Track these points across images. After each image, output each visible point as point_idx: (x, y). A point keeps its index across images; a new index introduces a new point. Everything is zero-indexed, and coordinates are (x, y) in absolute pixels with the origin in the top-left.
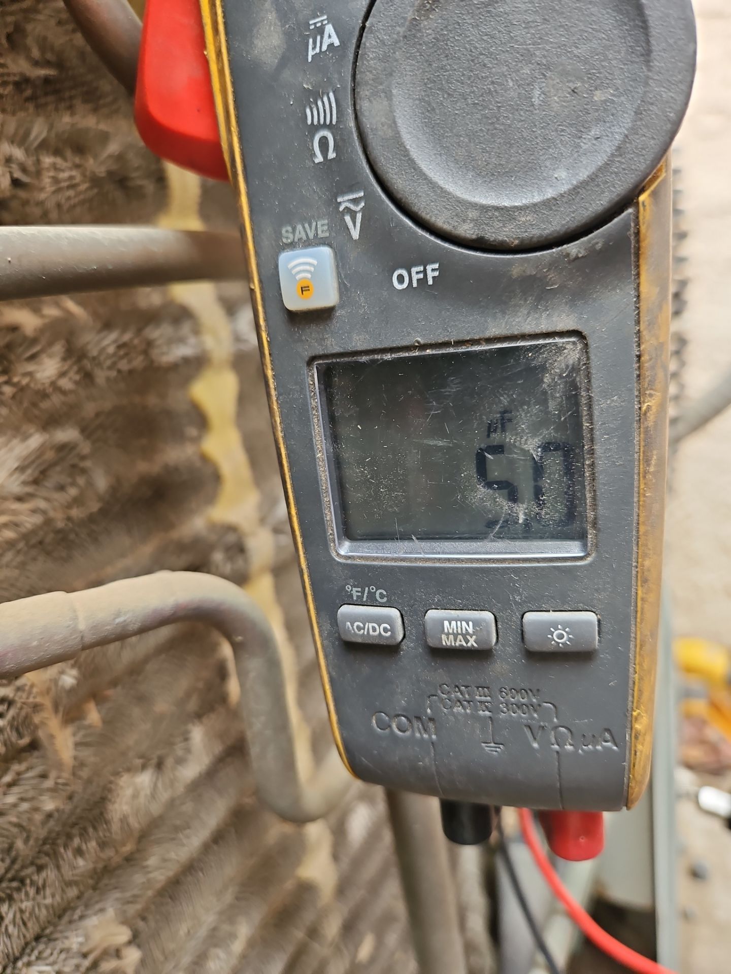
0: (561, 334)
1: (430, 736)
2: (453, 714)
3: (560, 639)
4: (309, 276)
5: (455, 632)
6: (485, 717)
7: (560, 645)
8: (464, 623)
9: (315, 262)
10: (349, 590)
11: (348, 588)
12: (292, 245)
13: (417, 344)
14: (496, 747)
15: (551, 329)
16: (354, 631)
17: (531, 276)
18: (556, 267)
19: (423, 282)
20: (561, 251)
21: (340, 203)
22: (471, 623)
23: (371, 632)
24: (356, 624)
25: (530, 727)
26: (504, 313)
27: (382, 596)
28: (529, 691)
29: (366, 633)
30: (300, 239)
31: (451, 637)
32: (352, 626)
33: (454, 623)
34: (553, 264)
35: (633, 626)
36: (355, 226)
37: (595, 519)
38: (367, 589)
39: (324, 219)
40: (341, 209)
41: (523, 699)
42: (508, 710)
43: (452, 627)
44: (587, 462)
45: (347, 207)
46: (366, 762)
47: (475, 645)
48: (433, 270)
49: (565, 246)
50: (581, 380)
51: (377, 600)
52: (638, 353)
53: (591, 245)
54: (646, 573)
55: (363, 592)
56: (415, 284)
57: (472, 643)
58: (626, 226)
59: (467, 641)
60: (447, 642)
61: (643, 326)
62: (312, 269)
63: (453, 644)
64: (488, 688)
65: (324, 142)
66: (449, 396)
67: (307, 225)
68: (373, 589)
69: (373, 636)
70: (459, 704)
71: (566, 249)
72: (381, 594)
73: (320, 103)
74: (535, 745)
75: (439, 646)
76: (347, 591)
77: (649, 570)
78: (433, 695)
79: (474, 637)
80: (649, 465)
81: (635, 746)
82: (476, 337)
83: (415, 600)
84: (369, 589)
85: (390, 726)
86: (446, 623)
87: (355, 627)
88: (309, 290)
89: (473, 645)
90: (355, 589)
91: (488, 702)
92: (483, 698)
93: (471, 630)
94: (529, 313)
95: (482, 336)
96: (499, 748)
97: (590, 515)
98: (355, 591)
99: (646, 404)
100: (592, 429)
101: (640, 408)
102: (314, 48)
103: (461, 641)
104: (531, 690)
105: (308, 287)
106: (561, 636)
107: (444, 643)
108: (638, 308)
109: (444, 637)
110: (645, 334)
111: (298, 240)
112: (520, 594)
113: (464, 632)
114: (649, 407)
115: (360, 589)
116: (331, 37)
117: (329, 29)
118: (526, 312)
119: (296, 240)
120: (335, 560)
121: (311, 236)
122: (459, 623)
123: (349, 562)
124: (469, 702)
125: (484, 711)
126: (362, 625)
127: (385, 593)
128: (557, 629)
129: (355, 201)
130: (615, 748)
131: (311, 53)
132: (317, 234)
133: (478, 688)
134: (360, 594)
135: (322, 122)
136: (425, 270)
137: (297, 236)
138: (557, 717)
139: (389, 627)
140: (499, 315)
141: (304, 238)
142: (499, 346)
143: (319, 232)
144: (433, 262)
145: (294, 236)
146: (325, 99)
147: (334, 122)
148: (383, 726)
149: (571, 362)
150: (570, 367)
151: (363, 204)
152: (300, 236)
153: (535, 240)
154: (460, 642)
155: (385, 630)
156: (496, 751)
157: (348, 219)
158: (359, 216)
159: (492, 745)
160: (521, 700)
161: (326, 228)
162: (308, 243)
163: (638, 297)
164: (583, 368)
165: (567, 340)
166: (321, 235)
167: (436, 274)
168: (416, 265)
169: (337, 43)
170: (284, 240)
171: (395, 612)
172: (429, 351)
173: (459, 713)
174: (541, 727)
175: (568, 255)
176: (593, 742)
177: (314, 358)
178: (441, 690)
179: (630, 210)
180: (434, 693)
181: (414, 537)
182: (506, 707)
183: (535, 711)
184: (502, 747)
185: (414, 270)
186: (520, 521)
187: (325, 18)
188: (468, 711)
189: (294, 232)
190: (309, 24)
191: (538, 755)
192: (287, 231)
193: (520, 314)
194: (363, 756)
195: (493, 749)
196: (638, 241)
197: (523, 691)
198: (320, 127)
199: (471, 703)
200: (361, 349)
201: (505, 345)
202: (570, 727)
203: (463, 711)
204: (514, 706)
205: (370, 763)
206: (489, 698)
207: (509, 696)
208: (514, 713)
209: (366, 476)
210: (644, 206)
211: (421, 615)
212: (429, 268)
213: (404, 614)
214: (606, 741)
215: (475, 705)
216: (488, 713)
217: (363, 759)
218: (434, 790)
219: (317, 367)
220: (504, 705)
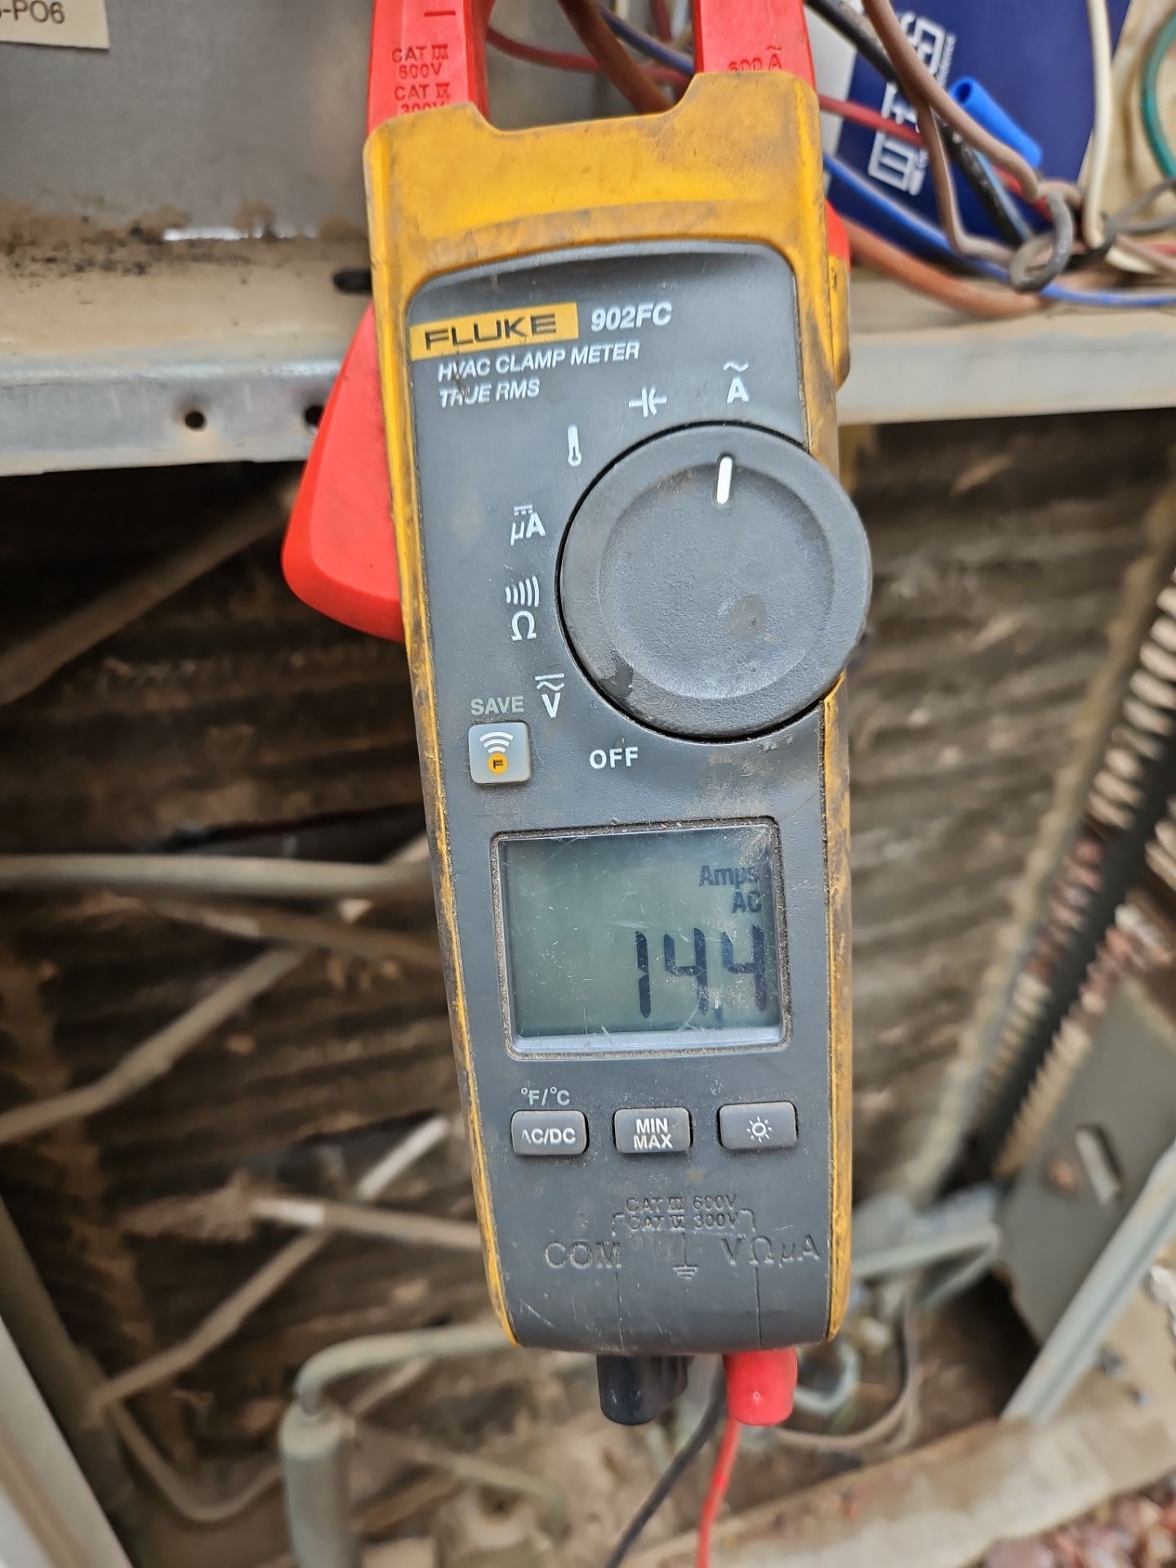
0: (753, 819)
1: (614, 1266)
2: (641, 1234)
3: (760, 1132)
4: (503, 750)
5: (648, 1131)
6: (677, 1233)
7: (760, 1139)
8: (658, 1122)
9: (510, 737)
10: (525, 1094)
11: (524, 1091)
12: (480, 720)
13: (613, 824)
14: (689, 1271)
15: (745, 815)
16: (531, 1140)
17: (727, 764)
18: (751, 757)
19: (621, 763)
20: (755, 743)
21: (538, 682)
22: (665, 1121)
23: (552, 1140)
24: (534, 1131)
25: (725, 1240)
26: (700, 797)
27: (564, 1097)
28: (725, 1198)
29: (545, 1142)
30: (492, 712)
31: (644, 1138)
32: (530, 1134)
33: (647, 1121)
34: (748, 755)
35: (829, 1116)
36: (552, 704)
37: (790, 1002)
38: (546, 1091)
39: (519, 695)
40: (539, 687)
41: (719, 1207)
42: (703, 1223)
43: (645, 1126)
44: (780, 945)
45: (545, 686)
46: (533, 1311)
47: (670, 1145)
48: (632, 753)
49: (759, 739)
50: (773, 864)
51: (557, 1103)
52: (825, 839)
53: (783, 739)
54: (839, 1058)
55: (541, 1095)
56: (613, 765)
57: (667, 1143)
58: (813, 724)
59: (661, 1142)
60: (640, 1145)
61: (828, 814)
62: (507, 744)
63: (646, 1146)
64: (680, 1198)
65: (523, 622)
66: (645, 876)
67: (499, 700)
68: (553, 1090)
69: (555, 1145)
70: (647, 1220)
71: (760, 741)
72: (563, 1095)
73: (521, 585)
74: (733, 1263)
75: (632, 1151)
76: (523, 1095)
77: (841, 1055)
78: (619, 1214)
79: (669, 1136)
80: (838, 948)
81: (837, 1253)
82: (674, 819)
83: (603, 1100)
84: (549, 1090)
85: (566, 1258)
86: (639, 1122)
87: (533, 1136)
88: (502, 764)
89: (667, 1146)
90: (532, 1092)
91: (680, 1216)
92: (676, 1211)
93: (665, 1129)
94: (724, 798)
95: (679, 818)
96: (693, 1270)
97: (784, 1000)
98: (533, 1096)
99: (834, 888)
100: (785, 912)
101: (828, 891)
102: (518, 532)
103: (654, 1141)
104: (727, 1196)
105: (501, 761)
106: (759, 1130)
107: (636, 1146)
108: (824, 797)
109: (636, 1138)
110: (830, 820)
111: (490, 712)
112: (716, 1087)
113: (658, 1130)
114: (836, 891)
115: (538, 1092)
116: (536, 525)
117: (535, 518)
118: (721, 797)
119: (487, 712)
120: (509, 1058)
121: (504, 710)
122: (652, 1120)
123: (526, 1059)
124: (659, 1217)
125: (676, 1227)
126: (541, 1132)
127: (567, 1094)
128: (755, 1121)
129: (555, 682)
130: (816, 1257)
131: (514, 537)
132: (511, 709)
133: (670, 1198)
134: (537, 1097)
135: (523, 603)
136: (624, 751)
137: (489, 710)
138: (754, 1226)
139: (573, 1132)
140: (696, 799)
141: (497, 711)
142: (695, 828)
143: (513, 707)
144: (633, 745)
145: (485, 708)
146: (528, 582)
147: (536, 604)
148: (558, 1258)
149: (764, 846)
150: (764, 851)
151: (562, 685)
152: (491, 710)
153: (733, 731)
154: (655, 1144)
155: (569, 1136)
157: (545, 697)
158: (558, 696)
159: (686, 1268)
160: (717, 1209)
161: (521, 704)
162: (500, 719)
163: (824, 786)
164: (774, 850)
165: (760, 825)
166: (514, 710)
167: (635, 756)
168: (614, 747)
169: (542, 532)
170: (474, 712)
171: (578, 1116)
172: (625, 832)
173: (648, 1232)
174: (739, 1240)
175: (762, 747)
176: (793, 1252)
177: (498, 834)
178: (628, 1206)
179: (816, 711)
180: (620, 1210)
181: (603, 1029)
182: (701, 1220)
183: (732, 1221)
184: (695, 1268)
185: (612, 752)
186: (716, 1007)
187: (531, 507)
188: (659, 1229)
189: (485, 705)
190: (513, 510)
191: (736, 1275)
192: (477, 703)
193: (716, 798)
194: (529, 1304)
195: (686, 1274)
196: (823, 737)
197: (719, 1198)
198: (520, 607)
199: (662, 1219)
200: (553, 826)
201: (700, 828)
202: (769, 1237)
203: (653, 1229)
204: (710, 1217)
205: (538, 1312)
206: (682, 1211)
207: (704, 1205)
208: (709, 1225)
209: (553, 961)
210: (829, 707)
211: (608, 1117)
212: (628, 750)
213: (588, 1117)
214: (807, 1250)
215: (667, 1221)
216: (680, 1229)
217: (530, 1308)
218: (613, 1339)
219: (500, 843)
220: (699, 1217)
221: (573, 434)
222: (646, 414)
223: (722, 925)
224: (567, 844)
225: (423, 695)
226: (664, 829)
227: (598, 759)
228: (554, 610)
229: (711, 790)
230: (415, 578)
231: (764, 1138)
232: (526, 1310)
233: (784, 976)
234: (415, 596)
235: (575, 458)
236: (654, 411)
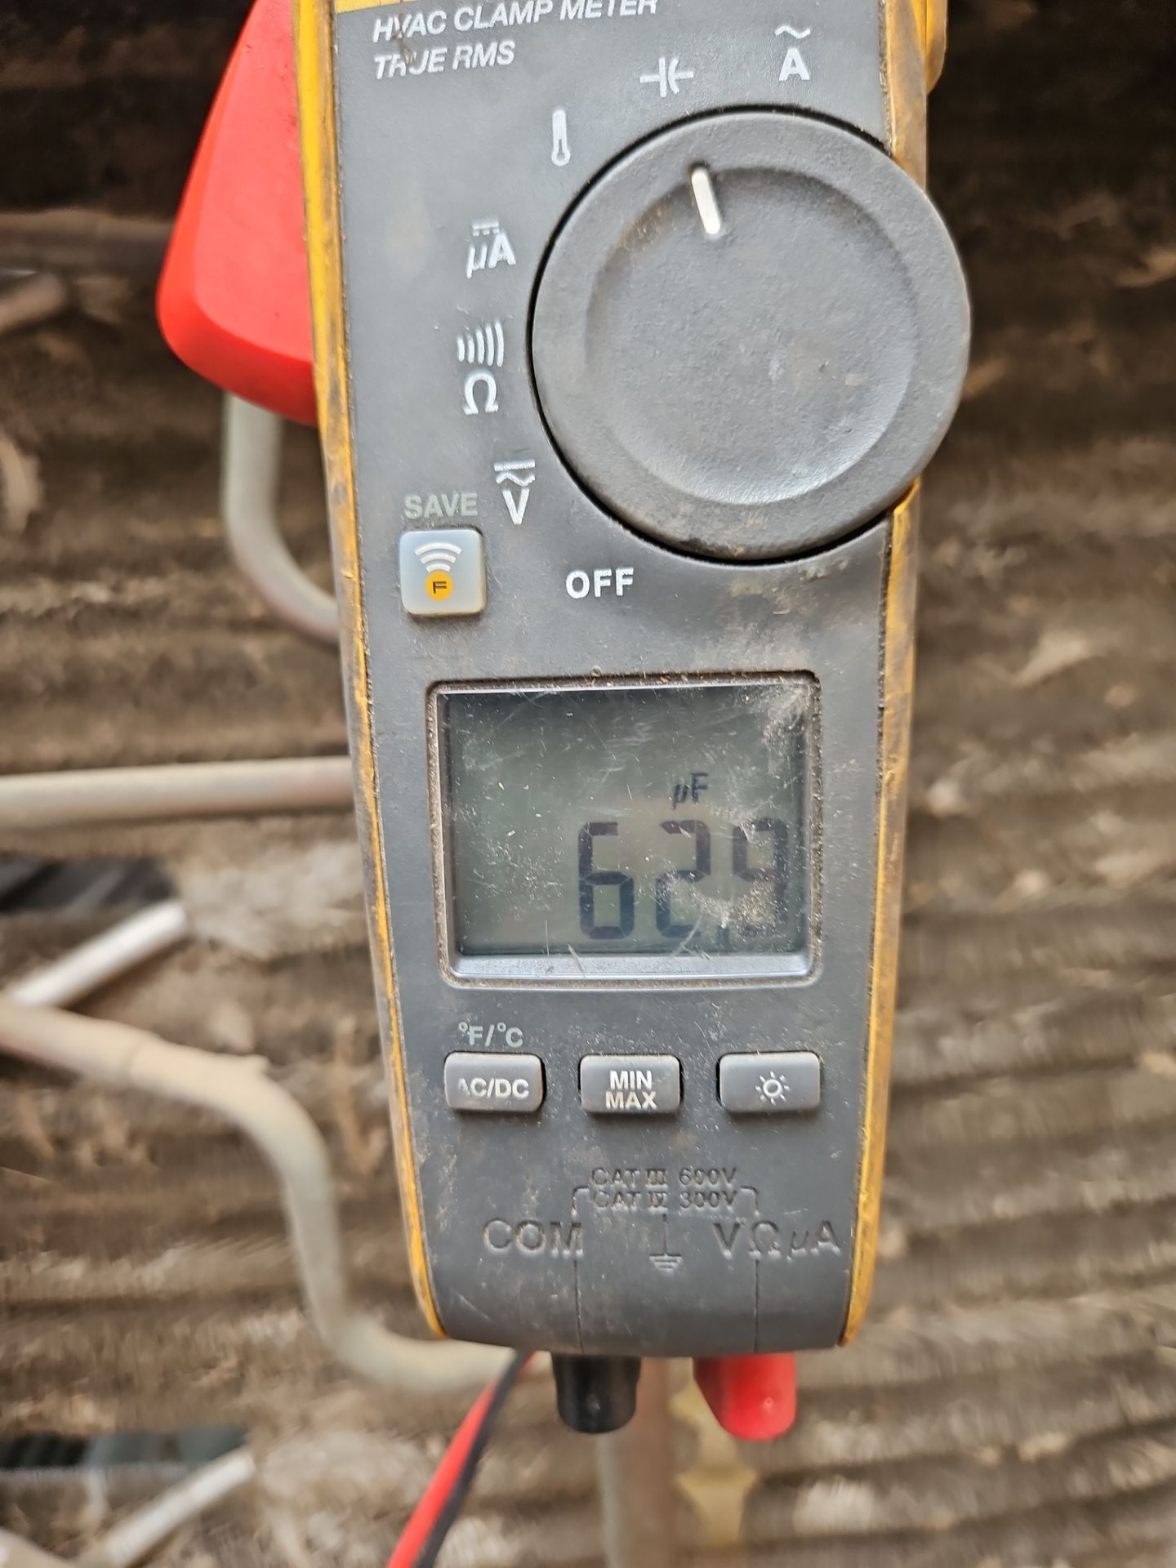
0: (786, 674)
1: (574, 1252)
2: (610, 1214)
3: (773, 1092)
4: (447, 568)
5: (626, 1086)
6: (657, 1216)
7: (772, 1101)
8: (640, 1074)
9: (458, 550)
10: (464, 1031)
11: (462, 1027)
12: (419, 524)
13: (594, 674)
14: (669, 1261)
15: (775, 667)
16: (471, 1092)
17: (755, 595)
18: (788, 588)
19: (609, 591)
20: (797, 566)
21: (498, 473)
22: (649, 1074)
23: (498, 1093)
24: (475, 1081)
25: (718, 1226)
26: (716, 640)
27: (515, 1038)
28: (722, 1172)
29: (489, 1094)
30: (433, 515)
31: (620, 1095)
32: (468, 1084)
33: (624, 1074)
34: (786, 583)
35: (863, 1072)
36: (517, 505)
37: (819, 922)
39: (471, 491)
40: (499, 480)
41: (713, 1183)
42: (691, 1202)
43: (622, 1080)
44: (812, 846)
45: (508, 479)
46: (466, 1302)
47: (654, 1106)
48: (625, 576)
49: (801, 562)
50: (808, 736)
51: (506, 1044)
52: (880, 706)
53: (833, 563)
55: (485, 1033)
56: (598, 593)
57: (650, 1103)
58: (875, 543)
59: (642, 1100)
60: (612, 1103)
61: (888, 671)
62: (453, 559)
63: (622, 1106)
64: (663, 1171)
65: (480, 390)
66: (635, 747)
67: (444, 497)
68: (501, 1027)
69: (504, 1100)
70: (619, 1197)
71: (801, 565)
72: (514, 1034)
73: (479, 335)
74: (727, 1254)
75: (601, 1110)
76: (461, 1033)
78: (583, 1187)
79: (653, 1094)
81: (862, 1242)
82: (678, 671)
83: (566, 1042)
84: (496, 1027)
85: (512, 1241)
86: (614, 1075)
87: (473, 1086)
88: (445, 587)
89: (650, 1106)
90: (473, 1029)
91: (662, 1192)
92: (657, 1187)
93: (649, 1084)
94: (748, 643)
95: (686, 669)
96: (675, 1261)
97: (813, 918)
98: (473, 1033)
99: (889, 772)
100: (819, 800)
101: (881, 777)
102: (476, 262)
103: (633, 1100)
104: (724, 1170)
105: (444, 582)
106: (773, 1089)
107: (608, 1105)
108: (883, 647)
109: (609, 1095)
110: (888, 679)
111: (431, 515)
112: (717, 1030)
113: (639, 1086)
114: (892, 777)
115: (481, 1029)
116: (503, 249)
117: (501, 239)
118: (744, 641)
119: (427, 515)
120: (445, 984)
121: (450, 511)
122: (632, 1073)
123: (467, 987)
124: (634, 1194)
125: (656, 1206)
126: (484, 1083)
127: (520, 1033)
128: (768, 1077)
129: (521, 473)
130: (836, 1249)
131: (471, 267)
132: (459, 510)
133: (650, 1171)
134: (480, 1036)
135: (481, 359)
136: (614, 575)
137: (429, 510)
138: (757, 1209)
139: (526, 1084)
140: (709, 643)
141: (440, 513)
142: (706, 684)
143: (463, 508)
144: (627, 566)
145: (424, 509)
146: (489, 331)
147: (500, 362)
148: (501, 1240)
149: (799, 711)
150: (798, 718)
151: (532, 478)
152: (432, 511)
153: (764, 550)
154: (633, 1103)
155: (521, 1089)
156: (670, 1267)
157: (508, 495)
158: (525, 495)
159: (666, 1257)
160: (711, 1186)
161: (474, 503)
162: (444, 524)
163: (883, 633)
164: (812, 718)
165: (795, 682)
166: (465, 512)
167: (629, 582)
168: (601, 567)
169: (511, 260)
170: (408, 514)
171: (533, 1062)
172: (610, 686)
173: (621, 1213)
174: (737, 1226)
175: (804, 573)
176: (805, 1242)
177: (437, 684)
178: (593, 1178)
179: (883, 525)
180: (583, 1183)
181: (571, 949)
182: (688, 1199)
183: (730, 1202)
184: (679, 1259)
185: (598, 574)
186: (723, 926)
187: (497, 224)
188: (634, 1208)
189: (423, 504)
190: (472, 228)
191: (730, 1268)
192: (413, 502)
193: (737, 644)
194: (462, 1294)
195: (668, 1266)
196: (888, 563)
197: (713, 1172)
198: (477, 366)
199: (638, 1195)
200: (512, 674)
201: (715, 684)
202: (775, 1222)
203: (626, 1208)
204: (700, 1195)
205: (473, 1304)
206: (665, 1186)
207: (693, 1181)
208: (699, 1206)
209: (506, 858)
210: (900, 521)
211: (573, 1064)
212: (620, 573)
213: (546, 1062)
214: (824, 1240)
215: (644, 1198)
216: (662, 1209)
217: (462, 1298)
218: (568, 1337)
219: (440, 697)
220: (686, 1195)
221: (559, 119)
222: (664, 93)
223: (736, 817)
224: (531, 700)
225: (340, 489)
226: (664, 684)
227: (578, 584)
228: (523, 369)
229: (731, 633)
230: (333, 325)
231: (778, 1100)
232: (457, 1300)
233: (816, 887)
234: (333, 351)
235: (561, 154)
236: (676, 90)
